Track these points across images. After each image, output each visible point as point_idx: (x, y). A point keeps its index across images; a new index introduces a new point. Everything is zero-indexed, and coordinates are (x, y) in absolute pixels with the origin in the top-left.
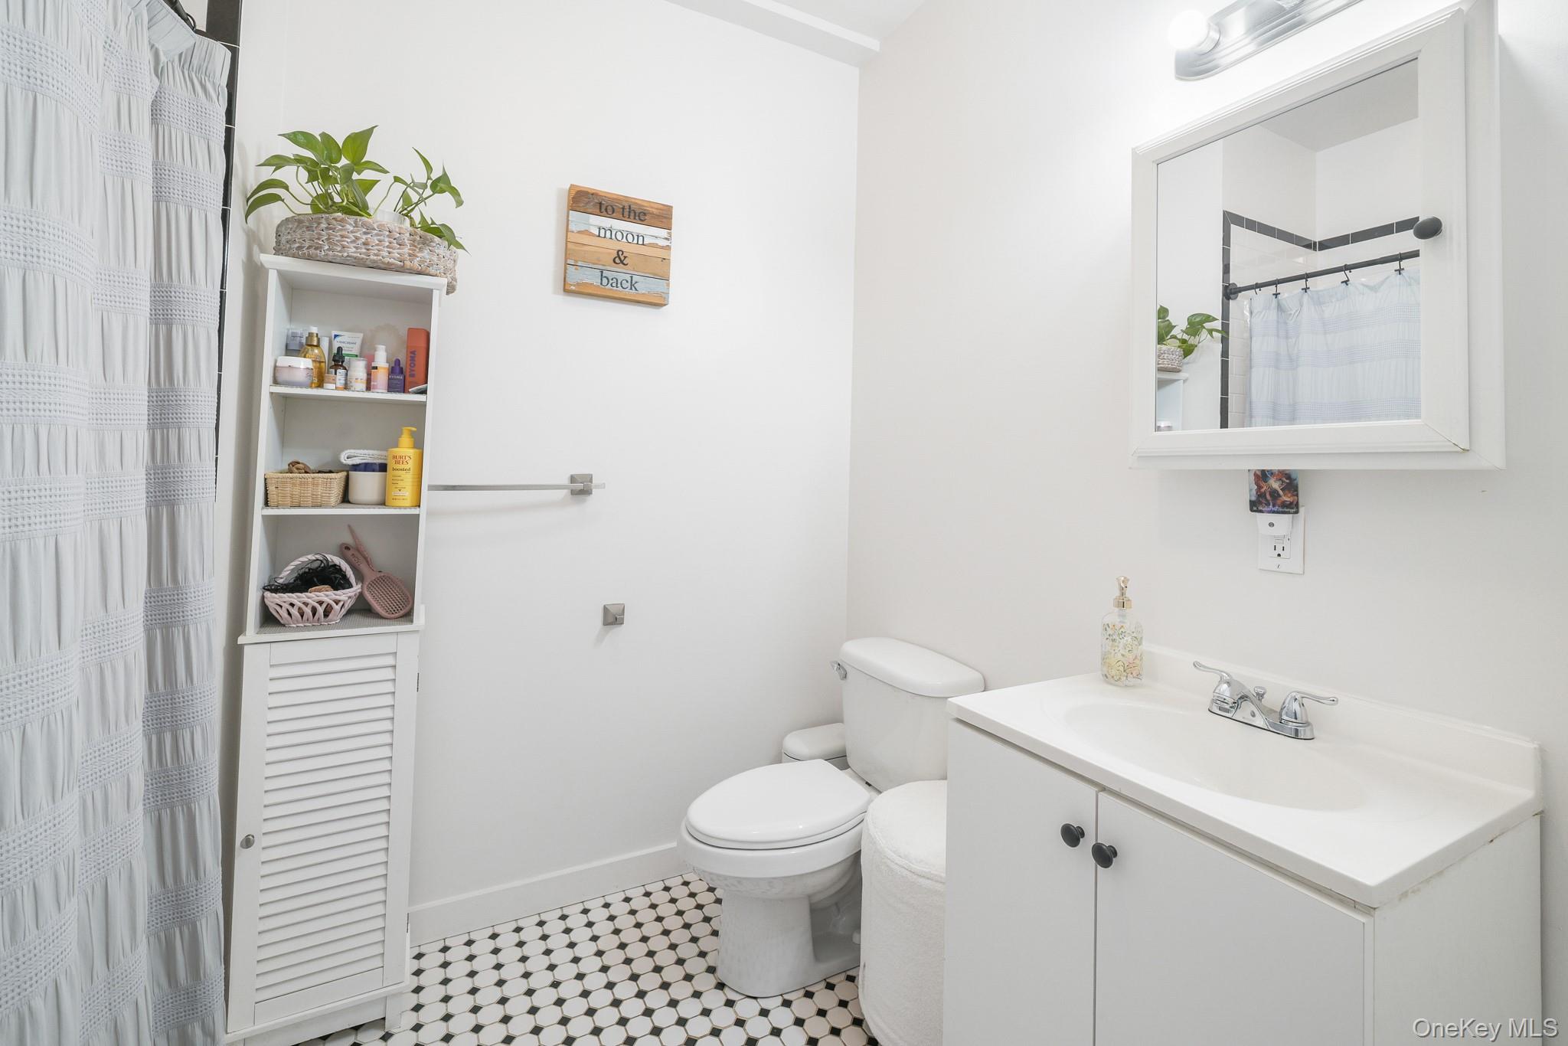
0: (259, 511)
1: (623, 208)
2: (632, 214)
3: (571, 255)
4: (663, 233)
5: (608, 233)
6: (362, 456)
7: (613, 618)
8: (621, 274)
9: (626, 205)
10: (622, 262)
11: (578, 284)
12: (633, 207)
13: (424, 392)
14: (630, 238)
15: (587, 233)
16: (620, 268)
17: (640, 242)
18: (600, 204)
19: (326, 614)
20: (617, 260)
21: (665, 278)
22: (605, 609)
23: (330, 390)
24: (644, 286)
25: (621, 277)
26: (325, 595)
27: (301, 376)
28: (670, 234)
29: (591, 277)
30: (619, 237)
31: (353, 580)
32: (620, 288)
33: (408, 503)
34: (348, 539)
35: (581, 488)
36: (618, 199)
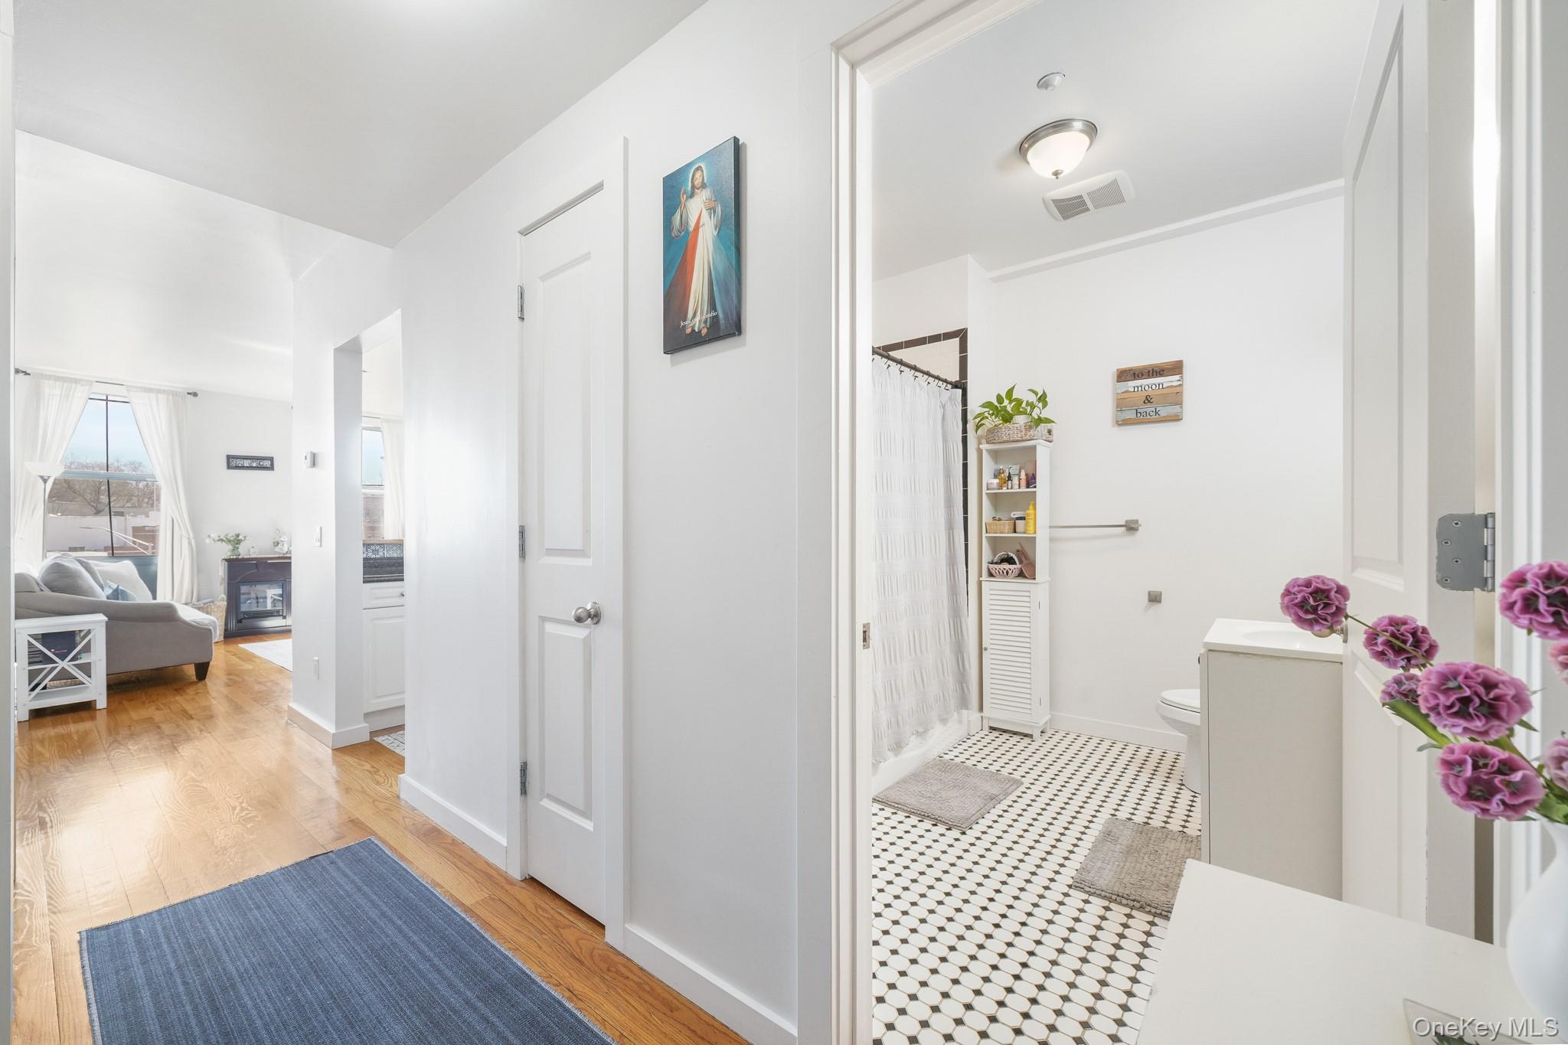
0: (984, 535)
1: (1149, 372)
2: (1155, 374)
3: (1121, 404)
4: (1177, 377)
5: (1140, 388)
6: (1019, 514)
7: (1155, 598)
8: (1149, 408)
9: (1150, 369)
10: (1149, 401)
11: (1124, 420)
12: (1155, 369)
13: (1035, 487)
14: (1154, 387)
15: (1127, 392)
16: (1149, 405)
17: (1161, 387)
18: (1134, 374)
19: (1007, 573)
20: (1146, 402)
21: (1180, 403)
22: (1149, 593)
23: (1005, 490)
24: (1164, 411)
25: (1148, 410)
26: (1006, 566)
27: (995, 486)
28: (1182, 377)
29: (1131, 415)
30: (1147, 388)
31: (1018, 563)
32: (1149, 417)
33: (1032, 532)
34: (1019, 548)
35: (1131, 527)
36: (1145, 368)
